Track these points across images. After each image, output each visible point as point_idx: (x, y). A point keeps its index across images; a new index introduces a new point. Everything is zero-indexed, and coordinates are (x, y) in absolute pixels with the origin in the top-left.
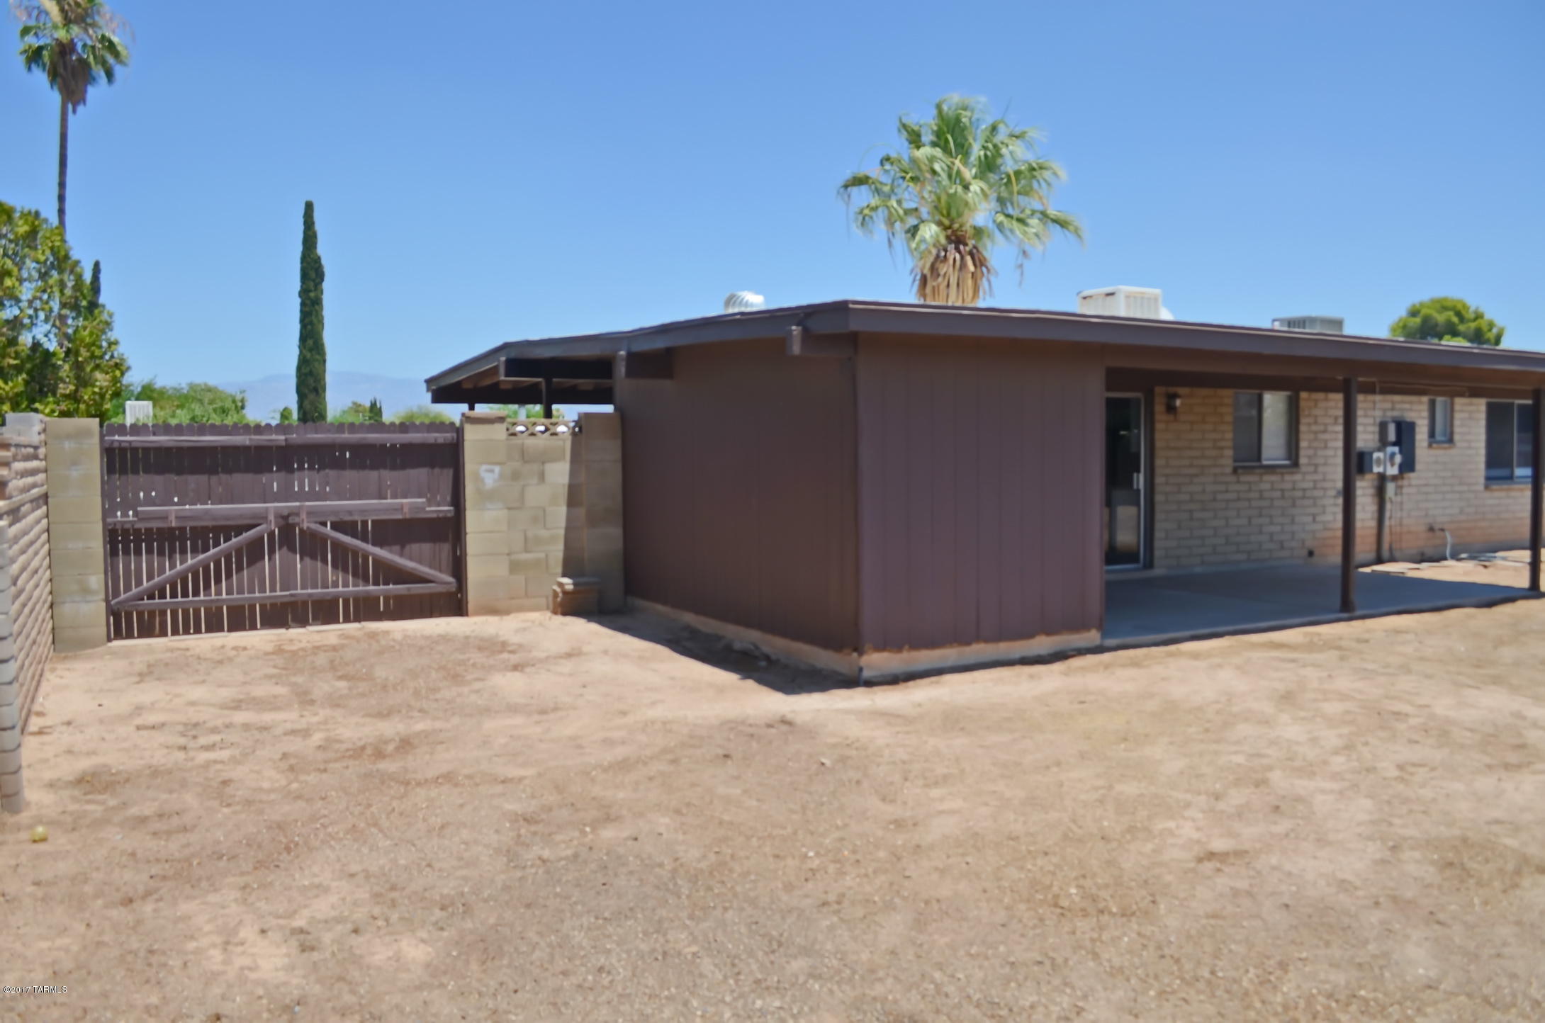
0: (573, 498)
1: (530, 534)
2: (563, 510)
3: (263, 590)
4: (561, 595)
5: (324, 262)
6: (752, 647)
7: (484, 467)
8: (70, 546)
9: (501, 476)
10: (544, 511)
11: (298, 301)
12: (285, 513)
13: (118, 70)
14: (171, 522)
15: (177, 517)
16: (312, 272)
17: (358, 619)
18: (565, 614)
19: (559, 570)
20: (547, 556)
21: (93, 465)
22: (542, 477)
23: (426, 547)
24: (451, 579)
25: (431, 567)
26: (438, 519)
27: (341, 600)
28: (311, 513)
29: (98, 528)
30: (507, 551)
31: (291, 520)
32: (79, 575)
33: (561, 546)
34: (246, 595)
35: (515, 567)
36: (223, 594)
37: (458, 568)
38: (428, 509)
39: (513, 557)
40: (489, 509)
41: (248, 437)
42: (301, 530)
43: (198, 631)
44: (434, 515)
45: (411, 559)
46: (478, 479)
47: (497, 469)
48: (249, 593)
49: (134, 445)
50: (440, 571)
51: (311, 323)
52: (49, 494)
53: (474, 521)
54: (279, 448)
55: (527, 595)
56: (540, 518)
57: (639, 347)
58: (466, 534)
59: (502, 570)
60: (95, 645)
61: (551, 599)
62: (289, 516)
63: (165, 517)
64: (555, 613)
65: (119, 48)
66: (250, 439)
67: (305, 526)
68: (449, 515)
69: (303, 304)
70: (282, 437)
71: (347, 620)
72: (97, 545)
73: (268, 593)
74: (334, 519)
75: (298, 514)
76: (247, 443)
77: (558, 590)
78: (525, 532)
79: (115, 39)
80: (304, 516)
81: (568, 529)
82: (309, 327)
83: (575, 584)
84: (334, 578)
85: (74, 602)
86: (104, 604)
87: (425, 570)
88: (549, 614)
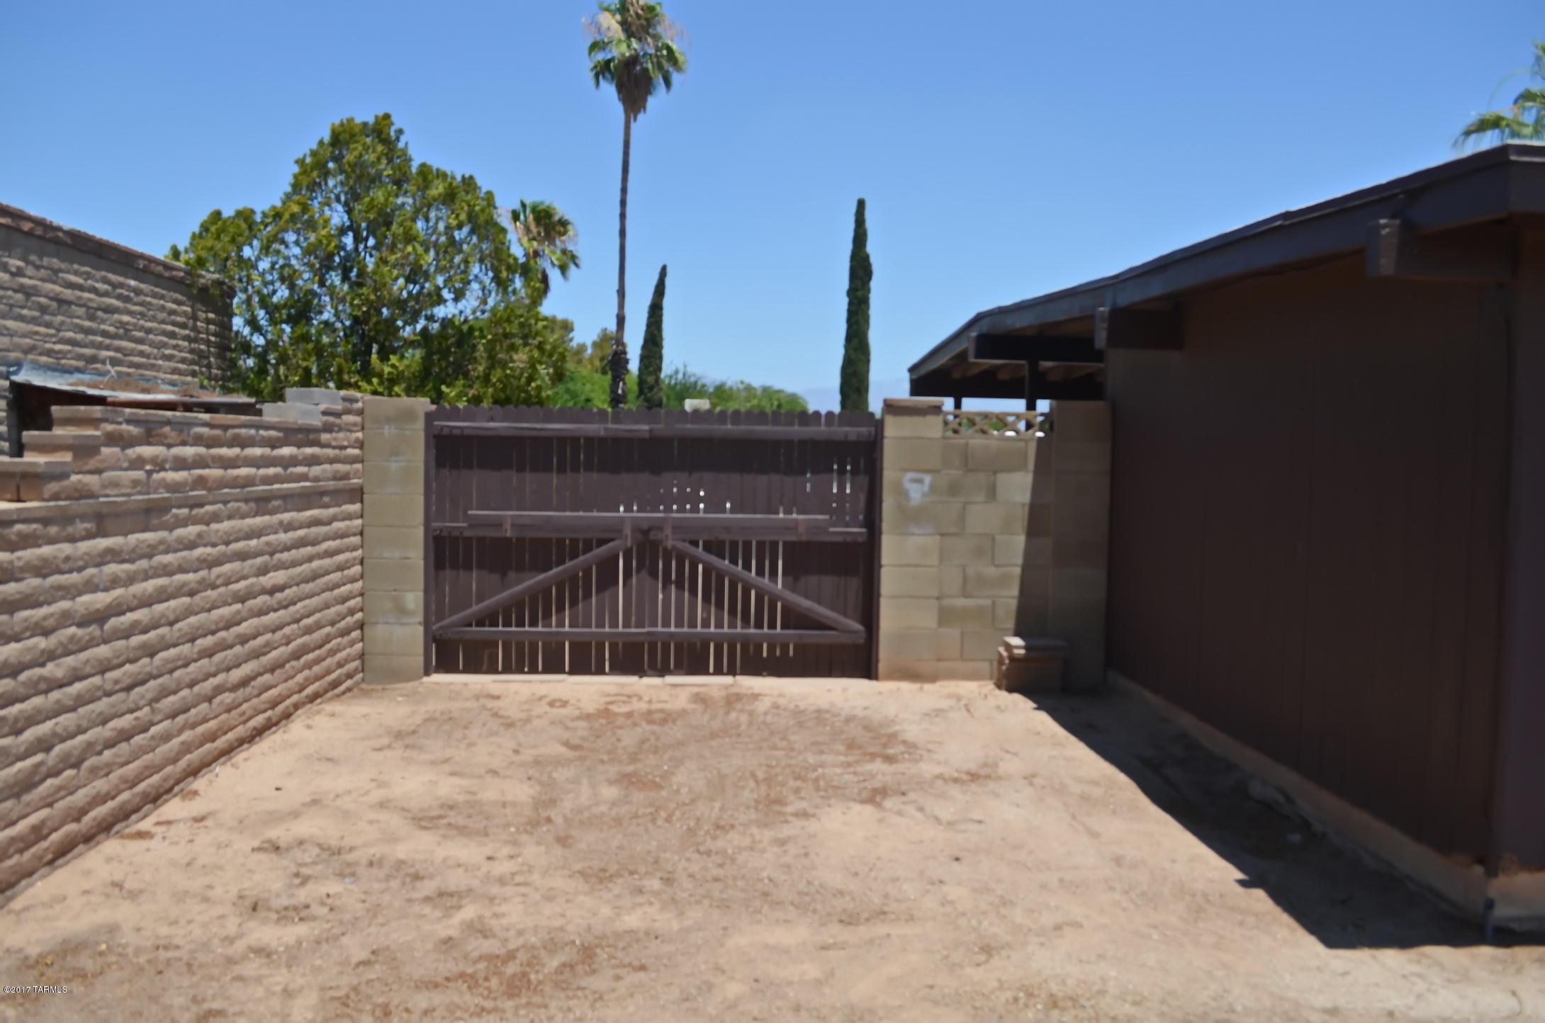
0: (1036, 524)
1: (971, 571)
2: (1020, 540)
3: (614, 624)
4: (1007, 661)
5: (873, 260)
6: (1281, 799)
7: (910, 475)
8: (386, 554)
9: (933, 489)
10: (993, 539)
11: (846, 300)
12: (645, 527)
13: (676, 78)
14: (506, 530)
15: (513, 525)
16: (861, 271)
17: (732, 672)
18: (1011, 690)
19: (1011, 624)
20: (994, 603)
21: (416, 456)
22: (992, 493)
23: (828, 582)
24: (858, 627)
25: (833, 609)
26: (845, 545)
27: (712, 645)
28: (679, 527)
29: (420, 533)
30: (936, 594)
31: (652, 536)
32: (395, 590)
33: (1015, 591)
34: (594, 629)
35: (946, 617)
36: (564, 626)
37: (869, 615)
38: (832, 529)
39: (946, 602)
40: (913, 534)
41: (602, 426)
42: (665, 550)
43: (534, 670)
44: (840, 539)
45: (807, 597)
46: (901, 492)
47: (928, 479)
48: (597, 626)
49: (466, 432)
50: (845, 615)
51: (857, 323)
52: (365, 490)
53: (890, 548)
54: (642, 441)
55: (962, 658)
56: (987, 548)
57: (1127, 298)
58: (880, 566)
59: (926, 619)
60: (409, 679)
61: (995, 664)
62: (649, 530)
63: (498, 524)
64: (999, 686)
65: (677, 55)
66: (606, 429)
67: (670, 544)
68: (860, 539)
69: (850, 304)
70: (646, 427)
71: (719, 671)
72: (416, 555)
73: (620, 629)
74: (706, 537)
75: (661, 529)
76: (602, 433)
77: (1005, 654)
78: (964, 568)
79: (674, 47)
80: (668, 531)
81: (1025, 568)
82: (855, 326)
83: (1026, 648)
84: (705, 615)
85: (387, 623)
86: (421, 629)
87: (824, 612)
88: (989, 686)
